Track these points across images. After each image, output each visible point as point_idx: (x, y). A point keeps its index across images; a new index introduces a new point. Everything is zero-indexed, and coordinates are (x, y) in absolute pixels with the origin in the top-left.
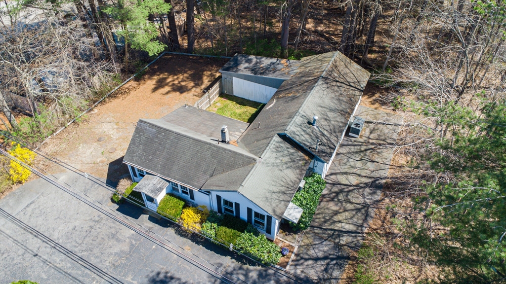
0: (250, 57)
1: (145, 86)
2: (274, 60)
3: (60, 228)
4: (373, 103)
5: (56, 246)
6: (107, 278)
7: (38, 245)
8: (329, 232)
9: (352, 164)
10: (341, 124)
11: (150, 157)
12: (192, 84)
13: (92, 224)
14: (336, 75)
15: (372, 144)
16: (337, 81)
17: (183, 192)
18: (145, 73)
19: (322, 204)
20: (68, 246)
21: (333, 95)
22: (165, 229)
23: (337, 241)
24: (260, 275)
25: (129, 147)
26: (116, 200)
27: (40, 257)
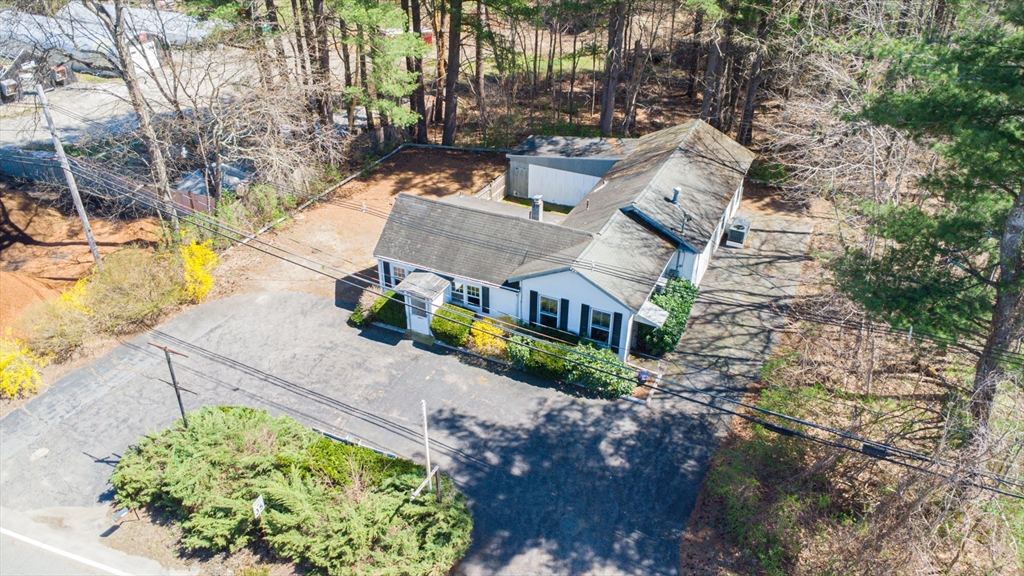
0: (554, 139)
1: (376, 187)
2: (597, 140)
3: (270, 357)
4: (762, 208)
5: (267, 378)
6: (358, 415)
7: (237, 377)
8: (711, 359)
9: (737, 279)
10: (717, 211)
11: (419, 246)
12: (456, 186)
13: (323, 351)
14: (701, 149)
15: (766, 257)
16: (703, 157)
17: (470, 299)
18: (376, 172)
19: (695, 327)
20: (288, 378)
21: (699, 172)
22: (442, 356)
23: (724, 369)
24: (606, 410)
25: (383, 235)
26: (357, 321)
27: (244, 391)
